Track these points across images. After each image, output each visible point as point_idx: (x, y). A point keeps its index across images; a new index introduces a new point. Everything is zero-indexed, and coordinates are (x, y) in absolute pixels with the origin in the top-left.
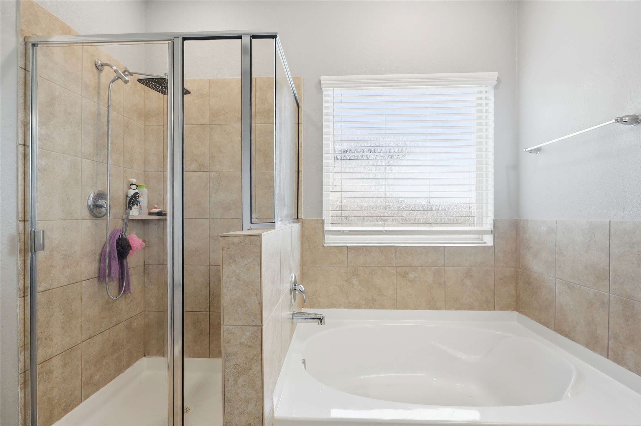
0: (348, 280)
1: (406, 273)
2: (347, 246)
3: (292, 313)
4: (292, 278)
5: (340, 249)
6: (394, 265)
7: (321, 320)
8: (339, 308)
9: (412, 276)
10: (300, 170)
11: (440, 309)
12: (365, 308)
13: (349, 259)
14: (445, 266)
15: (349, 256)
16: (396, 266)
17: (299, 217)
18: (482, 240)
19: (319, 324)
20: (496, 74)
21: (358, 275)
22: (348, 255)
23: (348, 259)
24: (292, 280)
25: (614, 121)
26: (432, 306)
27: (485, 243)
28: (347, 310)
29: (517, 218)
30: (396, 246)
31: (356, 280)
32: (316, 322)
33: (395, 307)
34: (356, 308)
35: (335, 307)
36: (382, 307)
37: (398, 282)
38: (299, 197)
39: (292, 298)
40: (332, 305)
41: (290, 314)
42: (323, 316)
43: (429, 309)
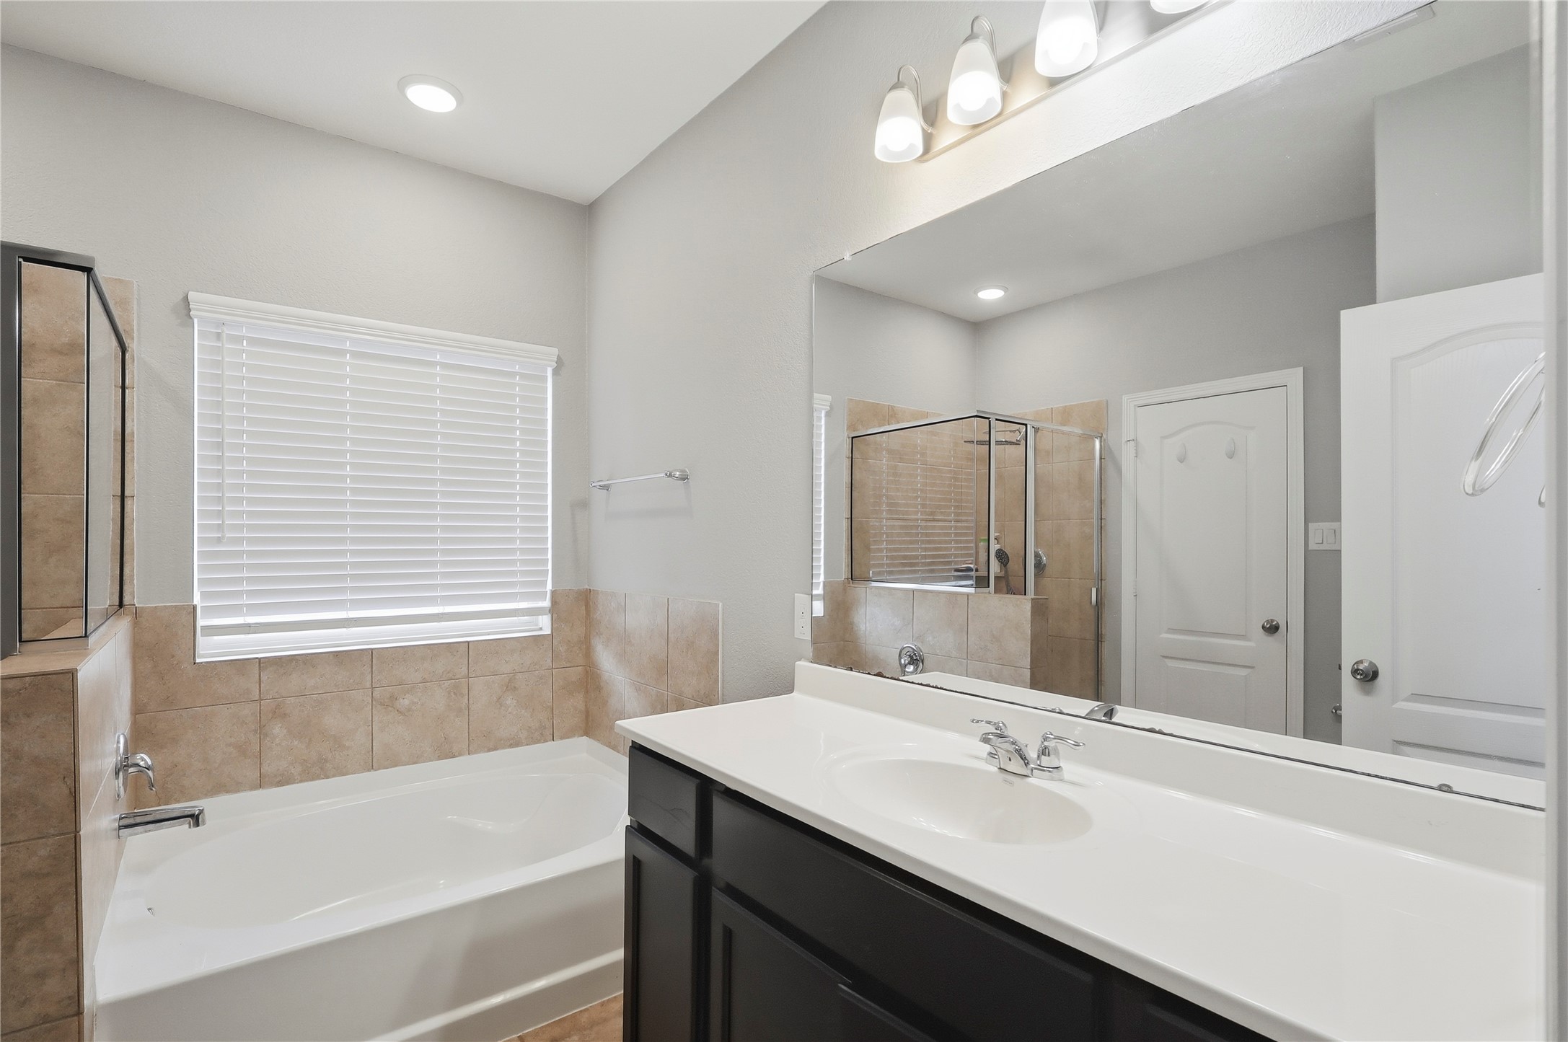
0: (261, 730)
1: (393, 698)
2: (257, 658)
3: (118, 816)
4: (118, 742)
5: (239, 666)
6: (368, 685)
7: (195, 819)
8: (237, 791)
9: (405, 702)
10: (127, 493)
11: (460, 755)
12: (301, 781)
13: (262, 685)
14: (468, 677)
15: (264, 678)
16: (372, 688)
17: (126, 600)
18: (537, 625)
19: (190, 827)
20: (555, 351)
21: (285, 715)
22: (260, 676)
23: (260, 684)
24: (118, 748)
25: (663, 475)
26: (445, 752)
27: (541, 629)
28: (260, 792)
29: (587, 587)
30: (372, 649)
31: (280, 725)
32: (183, 824)
33: (371, 766)
34: (280, 784)
35: (228, 792)
36: (341, 772)
37: (375, 719)
38: (126, 557)
39: (121, 785)
40: (219, 788)
41: (115, 820)
42: (201, 808)
43: (439, 758)
